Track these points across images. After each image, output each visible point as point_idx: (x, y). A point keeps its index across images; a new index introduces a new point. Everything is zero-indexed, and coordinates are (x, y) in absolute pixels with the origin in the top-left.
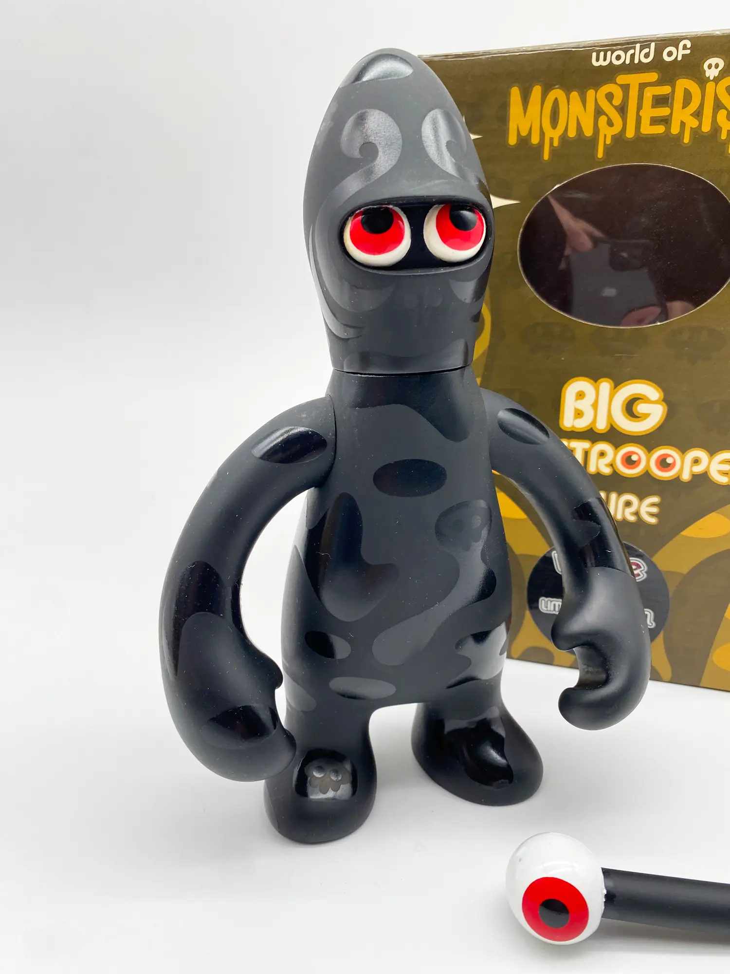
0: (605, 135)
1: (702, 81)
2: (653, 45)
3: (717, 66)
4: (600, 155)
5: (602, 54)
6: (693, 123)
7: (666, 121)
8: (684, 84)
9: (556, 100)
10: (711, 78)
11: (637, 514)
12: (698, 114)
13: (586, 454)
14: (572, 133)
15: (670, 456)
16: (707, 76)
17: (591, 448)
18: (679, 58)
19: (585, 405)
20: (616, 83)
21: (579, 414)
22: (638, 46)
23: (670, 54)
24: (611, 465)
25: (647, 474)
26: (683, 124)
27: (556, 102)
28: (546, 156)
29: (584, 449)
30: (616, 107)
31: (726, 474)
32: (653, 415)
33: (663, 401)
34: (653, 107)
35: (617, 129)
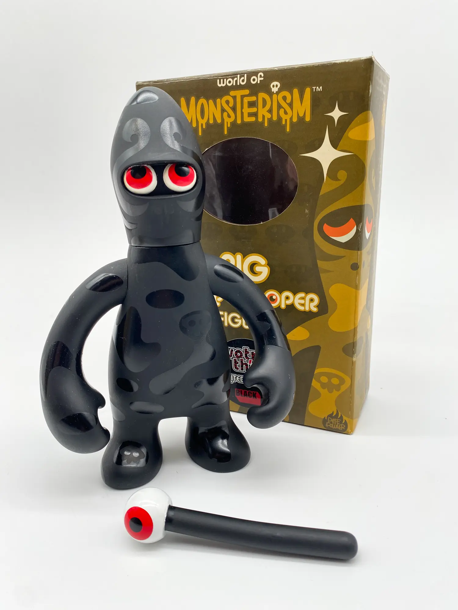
0: (227, 122)
1: (270, 94)
2: (246, 75)
3: (277, 86)
4: (226, 133)
5: (222, 80)
6: (268, 116)
7: (255, 115)
8: (262, 95)
10: (275, 92)
12: (270, 111)
14: (211, 121)
15: (274, 295)
16: (273, 91)
18: (259, 82)
20: (230, 95)
22: (239, 76)
23: (254, 80)
26: (264, 116)
27: (202, 105)
28: (200, 134)
30: (230, 107)
31: (303, 305)
32: (263, 272)
33: (267, 265)
34: (248, 107)
35: (232, 119)
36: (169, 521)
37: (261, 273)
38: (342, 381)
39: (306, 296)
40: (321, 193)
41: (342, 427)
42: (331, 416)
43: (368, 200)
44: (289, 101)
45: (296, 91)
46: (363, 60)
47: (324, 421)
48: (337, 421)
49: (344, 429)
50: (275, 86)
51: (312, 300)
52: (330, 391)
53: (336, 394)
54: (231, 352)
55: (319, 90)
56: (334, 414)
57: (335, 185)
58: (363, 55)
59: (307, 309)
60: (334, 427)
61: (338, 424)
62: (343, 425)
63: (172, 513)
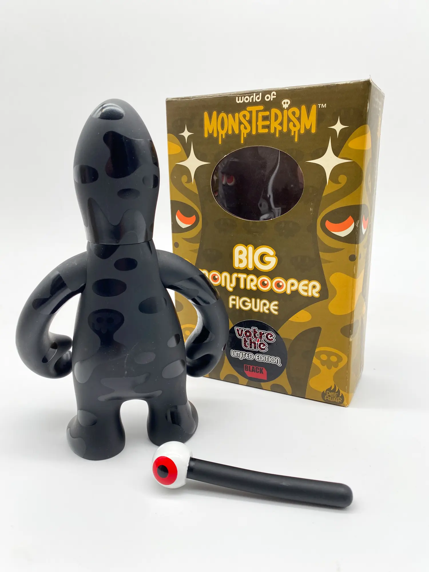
0: (244, 133)
1: (282, 109)
2: (261, 94)
3: (287, 103)
4: (242, 142)
5: (240, 97)
6: (279, 128)
7: (268, 127)
8: (274, 111)
9: (223, 117)
10: (286, 108)
11: (269, 309)
12: (281, 124)
13: (245, 280)
14: (230, 132)
15: (281, 282)
16: (284, 107)
17: (247, 277)
18: (272, 100)
19: (243, 257)
20: (246, 110)
21: (241, 261)
22: (255, 94)
23: (268, 98)
24: (256, 286)
25: (271, 290)
26: (275, 128)
27: (223, 118)
28: (220, 143)
29: (244, 278)
30: (246, 121)
31: (306, 291)
32: (272, 262)
33: (275, 255)
34: (262, 121)
35: (248, 130)
36: (190, 470)
37: (270, 262)
38: (340, 359)
39: (309, 283)
40: (324, 195)
41: (339, 400)
42: (329, 390)
43: (365, 201)
44: (297, 115)
45: (303, 107)
46: (362, 82)
47: (323, 394)
48: (335, 395)
49: (341, 402)
50: (286, 103)
51: (314, 287)
52: (329, 368)
53: (334, 370)
54: (241, 332)
55: (324, 107)
56: (333, 388)
57: (337, 187)
58: (363, 78)
59: (310, 295)
60: (332, 400)
61: (335, 397)
62: (341, 398)
63: (193, 464)
